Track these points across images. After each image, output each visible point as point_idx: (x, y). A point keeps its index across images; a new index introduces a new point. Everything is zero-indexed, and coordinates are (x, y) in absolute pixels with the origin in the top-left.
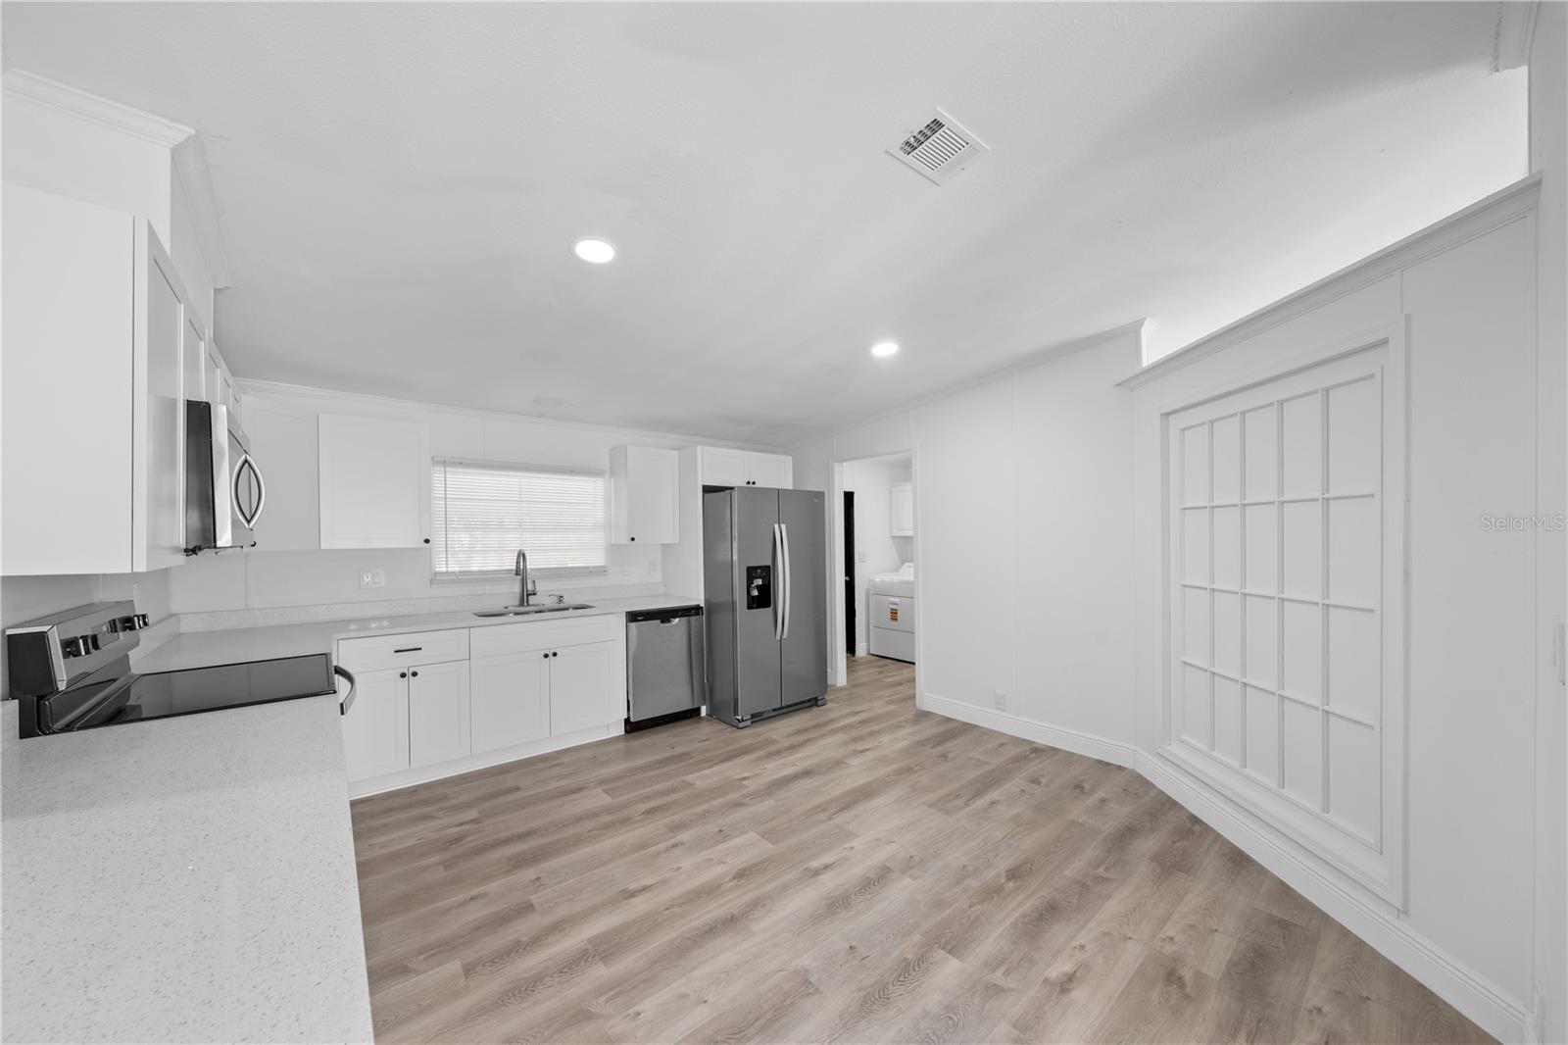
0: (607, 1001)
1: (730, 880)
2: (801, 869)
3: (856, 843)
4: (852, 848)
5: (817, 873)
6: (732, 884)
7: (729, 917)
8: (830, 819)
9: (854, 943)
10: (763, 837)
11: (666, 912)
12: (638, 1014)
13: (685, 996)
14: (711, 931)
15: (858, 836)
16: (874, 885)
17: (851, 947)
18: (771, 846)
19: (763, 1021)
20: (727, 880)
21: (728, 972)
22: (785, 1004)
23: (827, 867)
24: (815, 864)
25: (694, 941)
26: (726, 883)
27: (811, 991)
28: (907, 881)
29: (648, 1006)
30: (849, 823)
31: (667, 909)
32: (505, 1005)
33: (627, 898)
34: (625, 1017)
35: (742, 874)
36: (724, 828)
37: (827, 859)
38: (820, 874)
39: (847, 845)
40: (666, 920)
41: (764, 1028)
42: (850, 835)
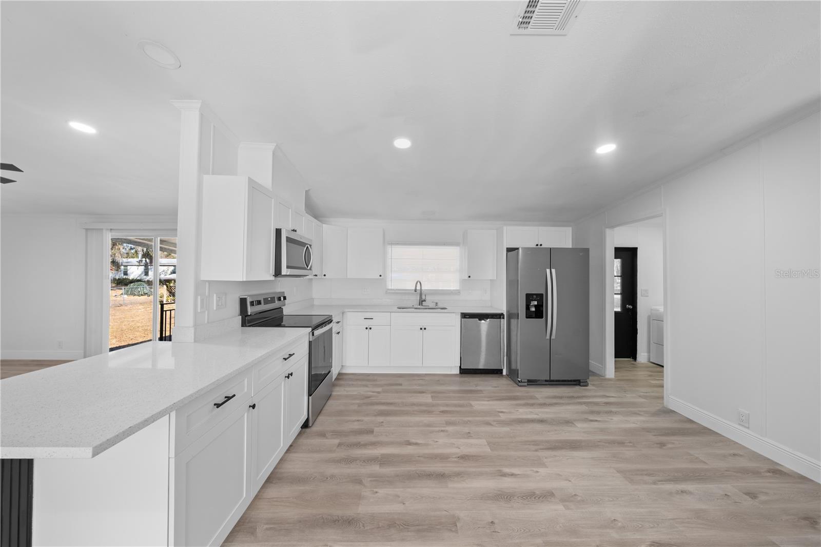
0: (371, 481)
1: (456, 458)
2: (497, 469)
3: (542, 471)
4: (537, 472)
5: (504, 475)
6: (456, 459)
7: (442, 474)
8: (536, 451)
9: (496, 521)
10: (488, 444)
11: (417, 458)
12: (376, 492)
13: (398, 497)
14: (429, 476)
15: (547, 467)
16: (535, 498)
17: (492, 522)
18: (489, 450)
19: (420, 527)
20: (454, 457)
21: (422, 497)
22: (437, 527)
23: (512, 475)
24: (507, 470)
25: (419, 476)
26: (453, 458)
27: (453, 529)
28: (560, 507)
29: (382, 492)
30: (546, 458)
31: (419, 457)
32: (340, 463)
33: (407, 445)
34: (371, 491)
35: (464, 458)
36: (471, 432)
37: (515, 471)
38: (505, 476)
39: (535, 469)
40: (414, 461)
41: (419, 531)
42: (543, 465)
